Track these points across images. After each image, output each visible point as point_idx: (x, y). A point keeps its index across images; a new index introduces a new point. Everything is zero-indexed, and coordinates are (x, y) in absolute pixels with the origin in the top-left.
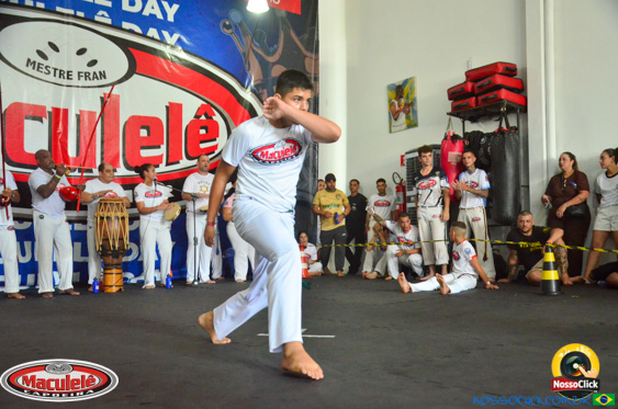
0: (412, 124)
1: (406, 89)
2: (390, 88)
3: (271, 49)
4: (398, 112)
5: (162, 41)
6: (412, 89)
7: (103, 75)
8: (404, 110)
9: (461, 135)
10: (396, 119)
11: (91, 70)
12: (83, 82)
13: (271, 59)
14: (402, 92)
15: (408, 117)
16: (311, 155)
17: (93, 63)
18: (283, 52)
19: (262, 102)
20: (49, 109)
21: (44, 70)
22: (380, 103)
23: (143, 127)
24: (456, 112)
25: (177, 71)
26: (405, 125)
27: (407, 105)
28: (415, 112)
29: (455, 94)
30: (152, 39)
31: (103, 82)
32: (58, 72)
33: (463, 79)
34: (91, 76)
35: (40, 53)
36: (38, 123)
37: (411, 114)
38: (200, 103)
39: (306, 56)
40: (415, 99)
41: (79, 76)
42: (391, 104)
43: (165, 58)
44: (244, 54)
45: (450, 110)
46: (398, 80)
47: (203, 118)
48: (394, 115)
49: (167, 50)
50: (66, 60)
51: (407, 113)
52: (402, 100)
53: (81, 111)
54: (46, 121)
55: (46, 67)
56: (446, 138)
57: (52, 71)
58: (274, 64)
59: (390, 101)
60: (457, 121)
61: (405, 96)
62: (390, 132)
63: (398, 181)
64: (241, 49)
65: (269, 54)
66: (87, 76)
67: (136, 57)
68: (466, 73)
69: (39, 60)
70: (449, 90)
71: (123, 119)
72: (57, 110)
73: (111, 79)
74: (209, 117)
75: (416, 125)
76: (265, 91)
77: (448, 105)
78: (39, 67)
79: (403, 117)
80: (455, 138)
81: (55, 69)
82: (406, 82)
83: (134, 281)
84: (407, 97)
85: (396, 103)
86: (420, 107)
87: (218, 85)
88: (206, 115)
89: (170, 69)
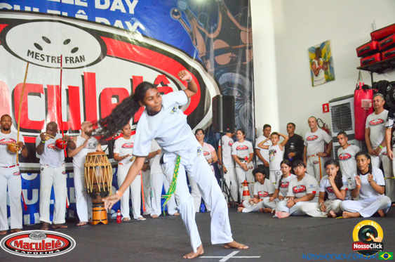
0: (330, 79)
1: (324, 51)
2: (311, 50)
3: (212, 28)
4: (318, 69)
5: (126, 29)
6: (328, 50)
7: (82, 58)
8: (323, 68)
9: (370, 85)
10: (317, 76)
11: (74, 55)
12: (69, 65)
13: (212, 36)
14: (321, 52)
15: (326, 73)
16: (248, 108)
17: (75, 50)
18: (222, 29)
19: (206, 70)
20: (45, 87)
21: (40, 58)
22: (303, 63)
23: (114, 96)
24: (364, 66)
25: (138, 52)
26: (324, 80)
27: (325, 63)
28: (332, 69)
29: (363, 52)
30: (118, 28)
31: (84, 64)
32: (50, 59)
33: (369, 39)
34: (74, 60)
35: (37, 46)
36: (37, 97)
37: (329, 70)
38: (156, 74)
39: (241, 31)
40: (331, 58)
41: (66, 60)
42: (312, 64)
43: (128, 42)
44: (191, 33)
45: (359, 65)
46: (317, 44)
47: (160, 86)
48: (315, 72)
49: (129, 37)
50: (56, 49)
51: (326, 70)
52: (321, 60)
53: (69, 86)
54: (43, 96)
55: (41, 56)
56: (357, 89)
57: (46, 58)
58: (215, 39)
59: (311, 61)
60: (366, 74)
61: (323, 56)
62: (313, 86)
63: (321, 125)
64: (188, 30)
65: (209, 32)
66: (71, 59)
67: (106, 43)
68: (371, 34)
69: (36, 50)
70: (357, 49)
71: (98, 92)
72: (50, 87)
73: (88, 61)
74: (164, 85)
75: (333, 79)
76: (208, 61)
77: (357, 61)
78: (36, 56)
79: (322, 73)
80: (365, 87)
81: (48, 57)
82: (323, 44)
83: (115, 215)
84: (325, 57)
85: (316, 62)
86: (336, 65)
87: (171, 59)
88: (162, 84)
89: (133, 50)
